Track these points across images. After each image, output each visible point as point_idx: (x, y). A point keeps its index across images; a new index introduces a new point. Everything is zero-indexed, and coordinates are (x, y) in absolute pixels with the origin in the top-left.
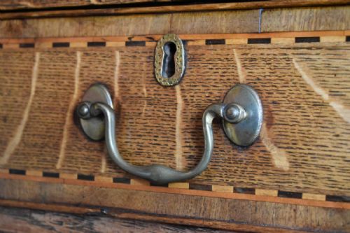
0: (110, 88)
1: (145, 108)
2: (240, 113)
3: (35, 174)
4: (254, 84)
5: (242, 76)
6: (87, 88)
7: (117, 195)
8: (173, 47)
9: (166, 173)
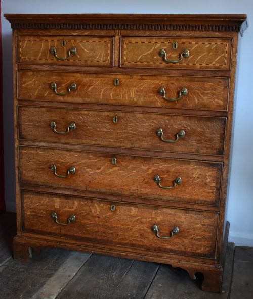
0: (54, 47)
1: (60, 50)
2: (73, 51)
3: (43, 60)
4: (75, 47)
5: (73, 46)
6: (51, 47)
7: (57, 62)
8: (64, 42)
9: (64, 59)
